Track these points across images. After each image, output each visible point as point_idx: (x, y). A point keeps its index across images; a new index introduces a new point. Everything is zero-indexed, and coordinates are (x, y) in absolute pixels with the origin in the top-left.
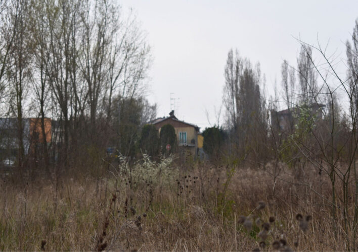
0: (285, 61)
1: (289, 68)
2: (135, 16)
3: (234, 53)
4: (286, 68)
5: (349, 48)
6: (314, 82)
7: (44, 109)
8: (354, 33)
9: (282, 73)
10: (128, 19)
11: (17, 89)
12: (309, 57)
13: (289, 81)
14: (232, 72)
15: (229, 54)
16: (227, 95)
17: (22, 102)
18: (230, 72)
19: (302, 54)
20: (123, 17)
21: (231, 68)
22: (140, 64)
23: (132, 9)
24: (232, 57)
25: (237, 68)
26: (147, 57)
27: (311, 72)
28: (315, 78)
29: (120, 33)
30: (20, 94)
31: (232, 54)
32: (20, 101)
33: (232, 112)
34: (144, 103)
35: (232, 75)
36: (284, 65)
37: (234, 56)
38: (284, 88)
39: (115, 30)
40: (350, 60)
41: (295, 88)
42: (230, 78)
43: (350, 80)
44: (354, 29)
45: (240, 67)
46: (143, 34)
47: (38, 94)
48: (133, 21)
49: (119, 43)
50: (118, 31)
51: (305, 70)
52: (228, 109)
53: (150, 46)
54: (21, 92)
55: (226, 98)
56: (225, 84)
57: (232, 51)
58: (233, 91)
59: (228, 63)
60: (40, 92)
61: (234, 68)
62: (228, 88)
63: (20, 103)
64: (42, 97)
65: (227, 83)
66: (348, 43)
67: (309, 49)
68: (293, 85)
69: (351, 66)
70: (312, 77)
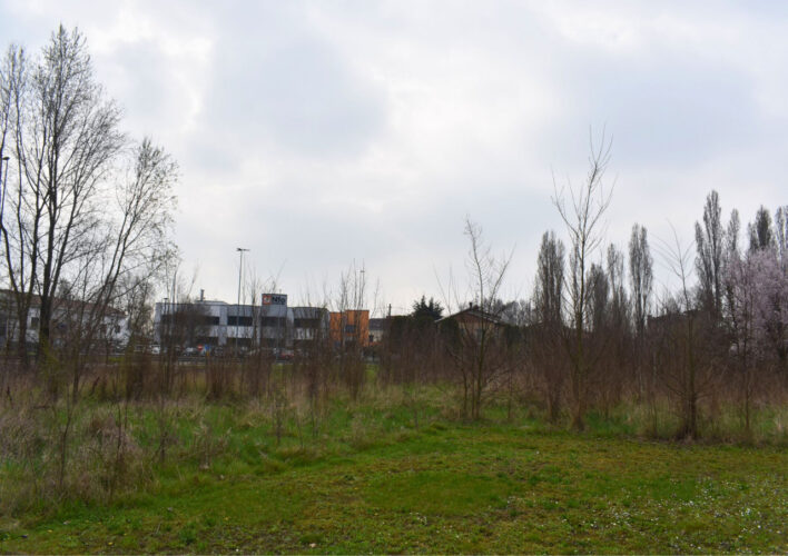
0: (612, 245)
1: (616, 253)
4: (613, 253)
5: (699, 231)
8: (705, 213)
12: (643, 240)
15: (544, 236)
19: (635, 235)
24: (547, 241)
36: (611, 250)
40: (700, 245)
44: (706, 208)
51: (639, 255)
66: (697, 225)
67: (644, 230)
68: (620, 274)
69: (702, 254)
70: (646, 265)
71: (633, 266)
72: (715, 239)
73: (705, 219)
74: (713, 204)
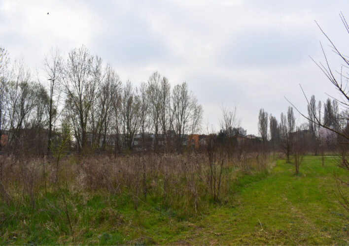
0: (282, 113)
1: (283, 115)
5: (309, 107)
8: (311, 102)
12: (292, 111)
19: (289, 110)
21: (261, 116)
40: (309, 112)
44: (311, 100)
51: (290, 115)
57: (261, 109)
67: (292, 108)
70: (293, 119)
72: (314, 110)
73: (311, 104)
74: (313, 99)
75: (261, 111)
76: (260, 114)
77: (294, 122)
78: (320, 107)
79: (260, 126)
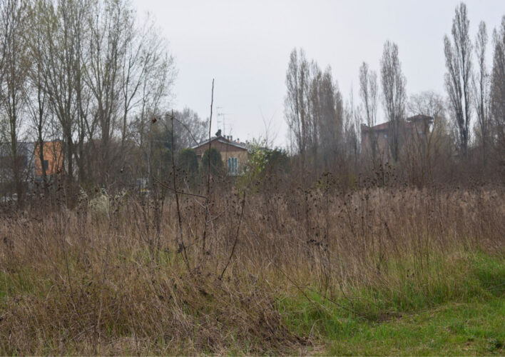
0: (364, 64)
1: (369, 72)
2: (153, 21)
3: (298, 54)
4: (365, 72)
5: (447, 45)
6: (401, 90)
7: (43, 135)
8: (454, 26)
9: (361, 79)
10: (145, 25)
11: (10, 116)
12: (395, 58)
13: (369, 89)
14: (296, 79)
15: (292, 55)
16: (289, 108)
17: (16, 129)
18: (293, 79)
19: (387, 53)
20: (139, 23)
21: (295, 74)
22: (162, 77)
23: (148, 13)
24: (296, 60)
25: (302, 74)
26: (170, 69)
27: (398, 77)
28: (403, 86)
29: (136, 42)
30: (13, 120)
31: (296, 56)
32: (14, 129)
33: (297, 131)
34: (192, 117)
35: (296, 83)
36: (363, 69)
37: (299, 58)
38: (364, 98)
39: (129, 39)
40: (449, 60)
41: (377, 98)
42: (294, 87)
43: (449, 87)
44: (454, 21)
45: (305, 72)
46: (163, 42)
47: (35, 119)
48: (151, 28)
49: (134, 54)
50: (133, 40)
51: (391, 73)
52: (291, 126)
53: (173, 56)
54: (15, 117)
55: (289, 113)
56: (287, 94)
57: (295, 52)
58: (297, 103)
59: (291, 67)
60: (38, 116)
61: (299, 74)
62: (291, 99)
63: (14, 132)
64: (40, 122)
65: (289, 93)
66: (446, 38)
67: (395, 47)
68: (374, 94)
69: (451, 68)
70: (399, 84)
71: (385, 85)
72: (464, 53)
73: (454, 32)
74: (461, 18)
75: (293, 59)
76: (293, 66)
77: (401, 91)
78: (483, 44)
79: (291, 110)
